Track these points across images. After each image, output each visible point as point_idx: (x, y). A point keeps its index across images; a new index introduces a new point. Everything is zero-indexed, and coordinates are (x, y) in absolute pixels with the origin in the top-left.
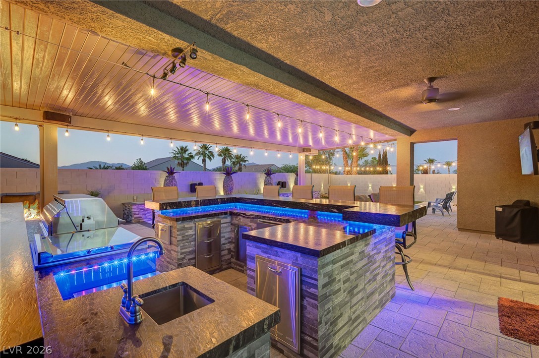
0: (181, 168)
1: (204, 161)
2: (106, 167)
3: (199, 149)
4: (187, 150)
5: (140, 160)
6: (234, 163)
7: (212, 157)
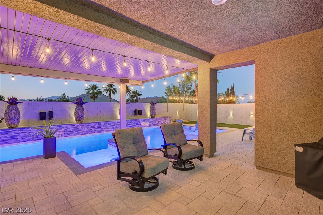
0: (93, 100)
1: (110, 95)
2: (42, 100)
3: (107, 87)
4: (97, 87)
5: (64, 94)
6: (132, 96)
7: (115, 92)
